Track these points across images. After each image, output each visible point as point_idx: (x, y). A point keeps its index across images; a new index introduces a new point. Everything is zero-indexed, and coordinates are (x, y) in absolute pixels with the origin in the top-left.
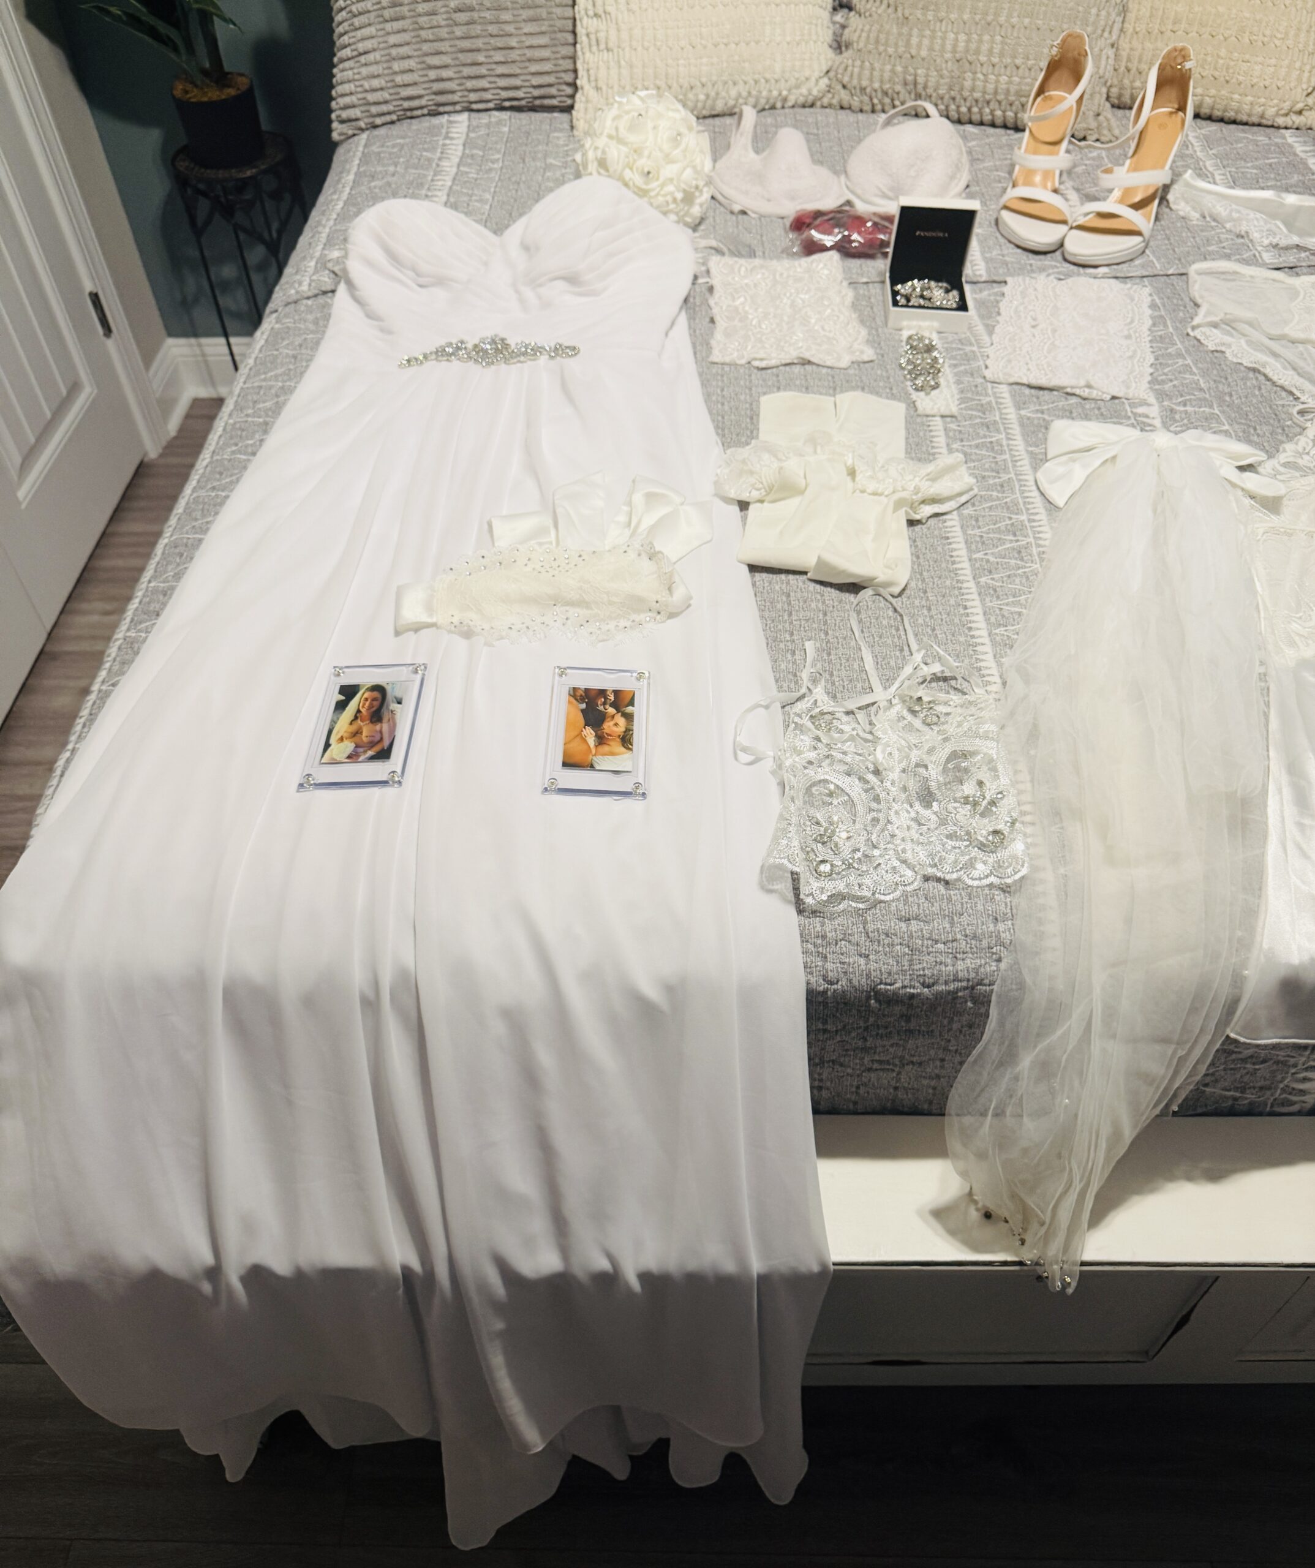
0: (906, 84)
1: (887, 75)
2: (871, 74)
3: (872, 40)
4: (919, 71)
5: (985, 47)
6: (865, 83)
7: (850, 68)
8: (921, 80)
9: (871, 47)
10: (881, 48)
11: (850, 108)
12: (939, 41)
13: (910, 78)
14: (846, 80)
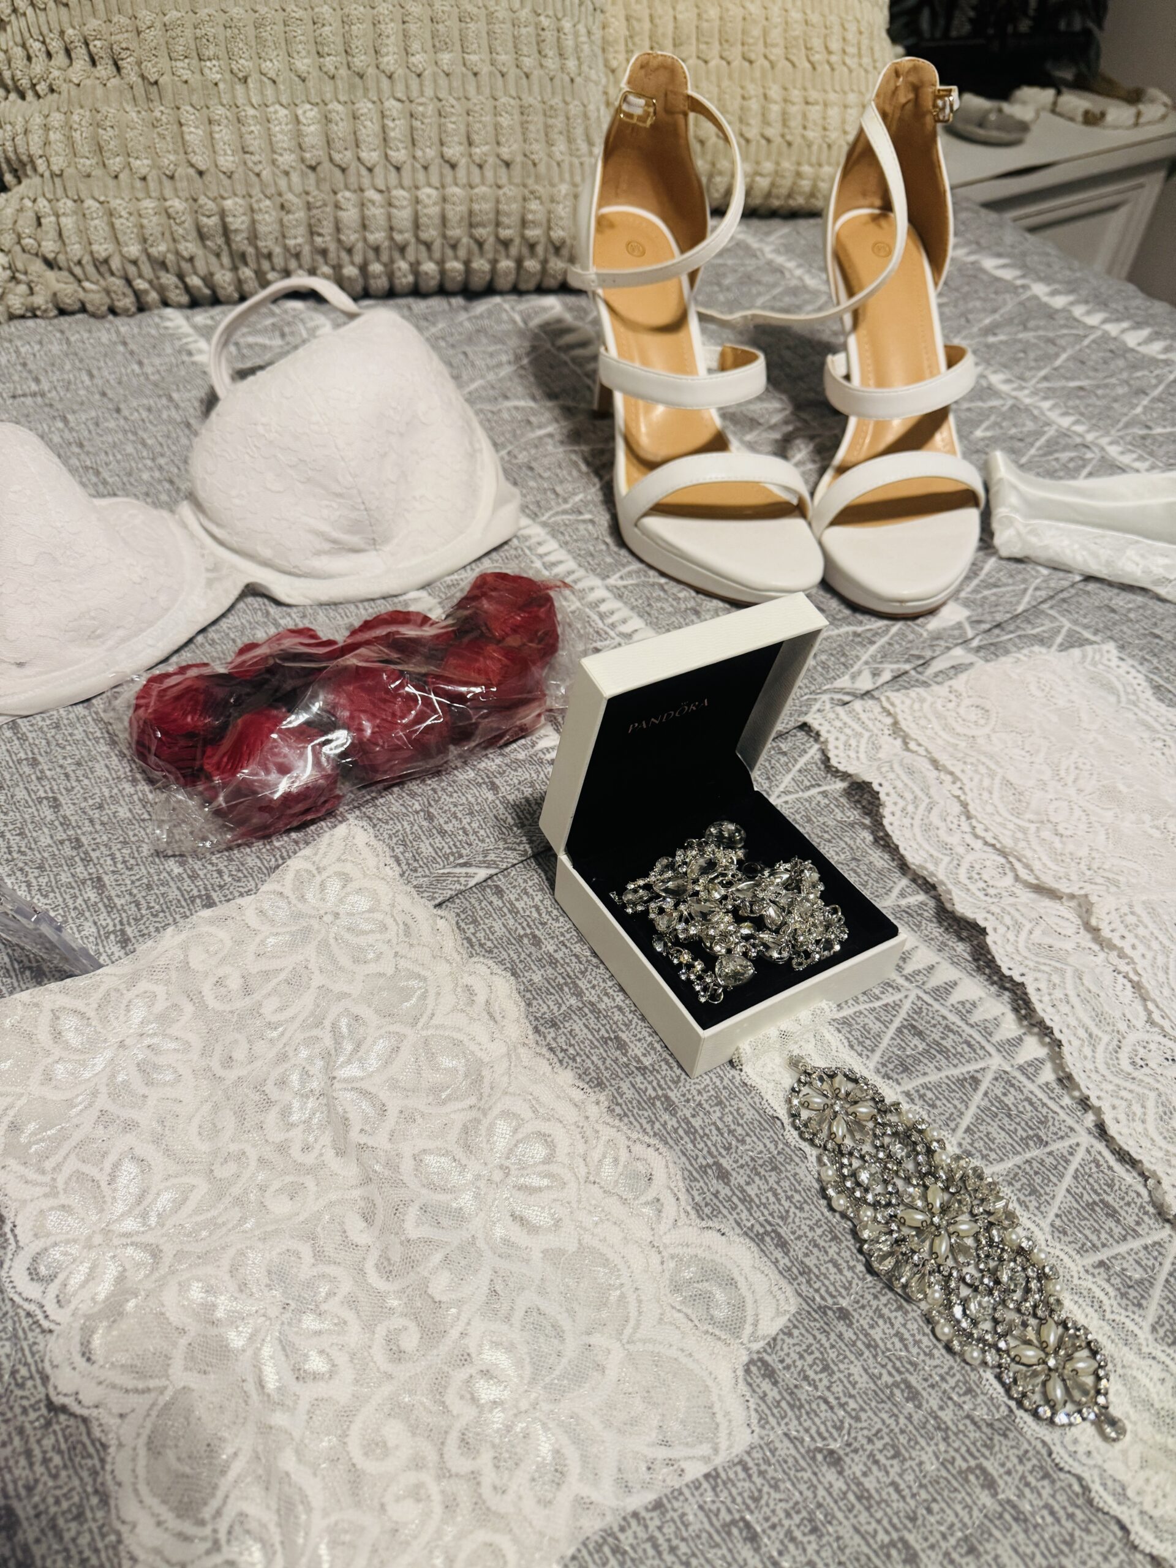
0: (202, 236)
1: (153, 224)
2: (112, 226)
3: (84, 148)
4: (228, 204)
5: (369, 129)
6: (102, 249)
7: (48, 221)
8: (239, 223)
9: (87, 163)
10: (116, 163)
11: (83, 309)
12: (256, 129)
13: (211, 222)
14: (49, 247)
